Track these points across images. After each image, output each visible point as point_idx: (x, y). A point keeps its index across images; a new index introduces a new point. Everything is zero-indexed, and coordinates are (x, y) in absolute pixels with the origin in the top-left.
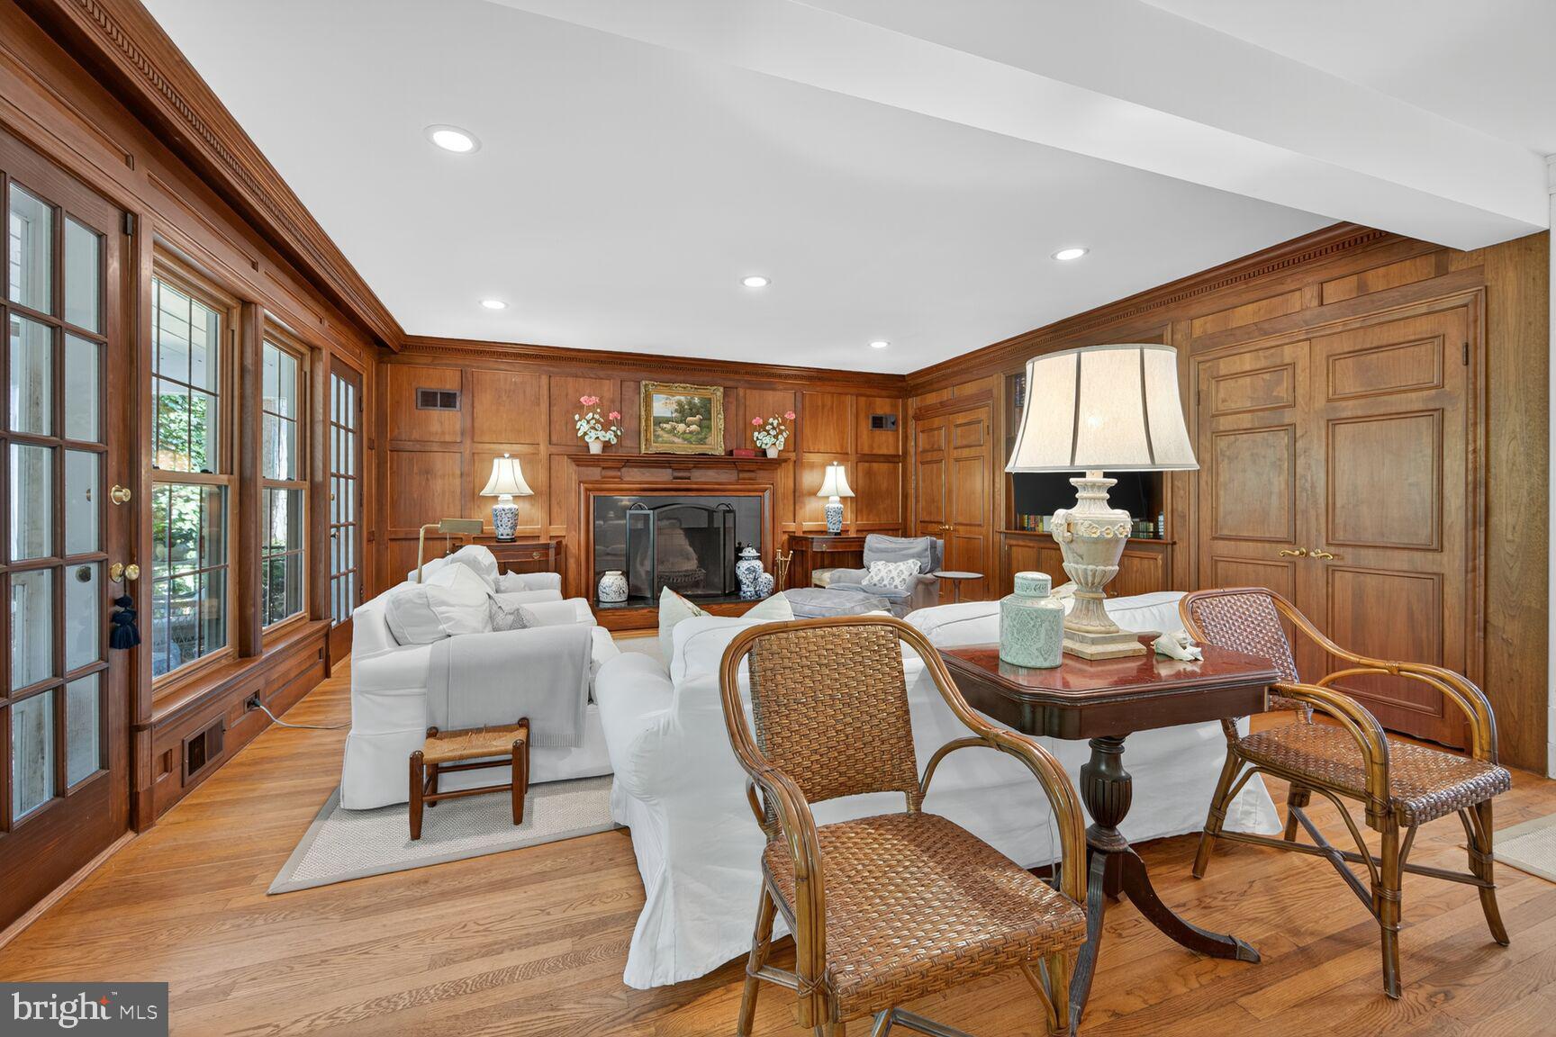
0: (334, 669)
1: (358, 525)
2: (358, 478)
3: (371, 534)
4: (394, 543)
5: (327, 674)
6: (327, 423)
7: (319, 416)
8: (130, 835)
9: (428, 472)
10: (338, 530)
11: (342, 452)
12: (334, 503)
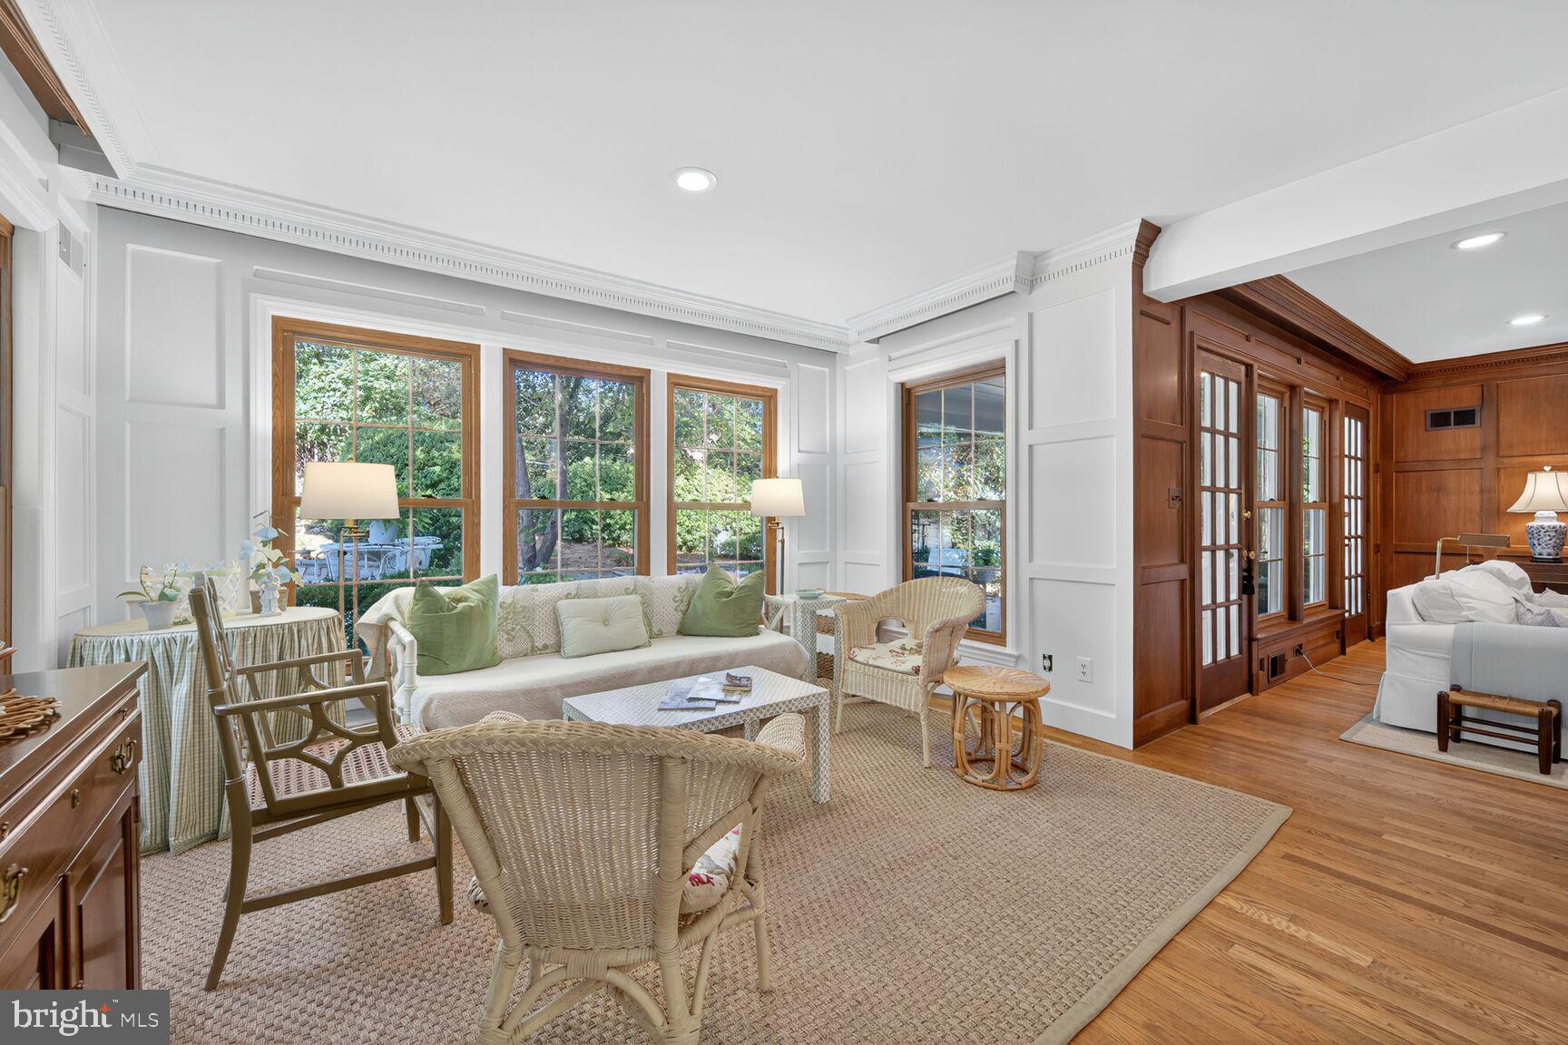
0: (1348, 650)
1: (1366, 538)
2: (1366, 498)
3: (1377, 547)
4: (1401, 556)
5: (1343, 652)
6: (1342, 456)
7: (1337, 453)
8: (1247, 696)
9: (1439, 489)
10: (1350, 541)
11: (1352, 478)
12: (1347, 519)
